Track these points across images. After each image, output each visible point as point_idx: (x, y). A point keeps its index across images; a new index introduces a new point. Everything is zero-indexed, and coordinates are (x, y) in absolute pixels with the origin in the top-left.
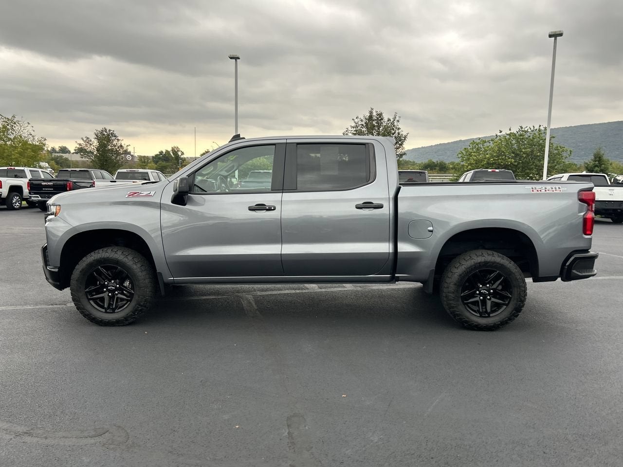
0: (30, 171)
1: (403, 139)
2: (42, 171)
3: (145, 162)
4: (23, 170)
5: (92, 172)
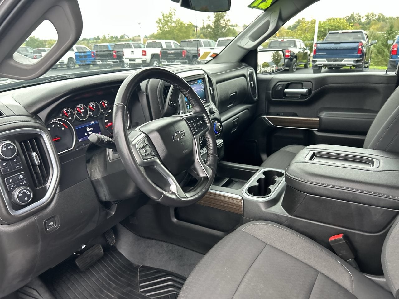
4: (161, 42)
5: (202, 41)
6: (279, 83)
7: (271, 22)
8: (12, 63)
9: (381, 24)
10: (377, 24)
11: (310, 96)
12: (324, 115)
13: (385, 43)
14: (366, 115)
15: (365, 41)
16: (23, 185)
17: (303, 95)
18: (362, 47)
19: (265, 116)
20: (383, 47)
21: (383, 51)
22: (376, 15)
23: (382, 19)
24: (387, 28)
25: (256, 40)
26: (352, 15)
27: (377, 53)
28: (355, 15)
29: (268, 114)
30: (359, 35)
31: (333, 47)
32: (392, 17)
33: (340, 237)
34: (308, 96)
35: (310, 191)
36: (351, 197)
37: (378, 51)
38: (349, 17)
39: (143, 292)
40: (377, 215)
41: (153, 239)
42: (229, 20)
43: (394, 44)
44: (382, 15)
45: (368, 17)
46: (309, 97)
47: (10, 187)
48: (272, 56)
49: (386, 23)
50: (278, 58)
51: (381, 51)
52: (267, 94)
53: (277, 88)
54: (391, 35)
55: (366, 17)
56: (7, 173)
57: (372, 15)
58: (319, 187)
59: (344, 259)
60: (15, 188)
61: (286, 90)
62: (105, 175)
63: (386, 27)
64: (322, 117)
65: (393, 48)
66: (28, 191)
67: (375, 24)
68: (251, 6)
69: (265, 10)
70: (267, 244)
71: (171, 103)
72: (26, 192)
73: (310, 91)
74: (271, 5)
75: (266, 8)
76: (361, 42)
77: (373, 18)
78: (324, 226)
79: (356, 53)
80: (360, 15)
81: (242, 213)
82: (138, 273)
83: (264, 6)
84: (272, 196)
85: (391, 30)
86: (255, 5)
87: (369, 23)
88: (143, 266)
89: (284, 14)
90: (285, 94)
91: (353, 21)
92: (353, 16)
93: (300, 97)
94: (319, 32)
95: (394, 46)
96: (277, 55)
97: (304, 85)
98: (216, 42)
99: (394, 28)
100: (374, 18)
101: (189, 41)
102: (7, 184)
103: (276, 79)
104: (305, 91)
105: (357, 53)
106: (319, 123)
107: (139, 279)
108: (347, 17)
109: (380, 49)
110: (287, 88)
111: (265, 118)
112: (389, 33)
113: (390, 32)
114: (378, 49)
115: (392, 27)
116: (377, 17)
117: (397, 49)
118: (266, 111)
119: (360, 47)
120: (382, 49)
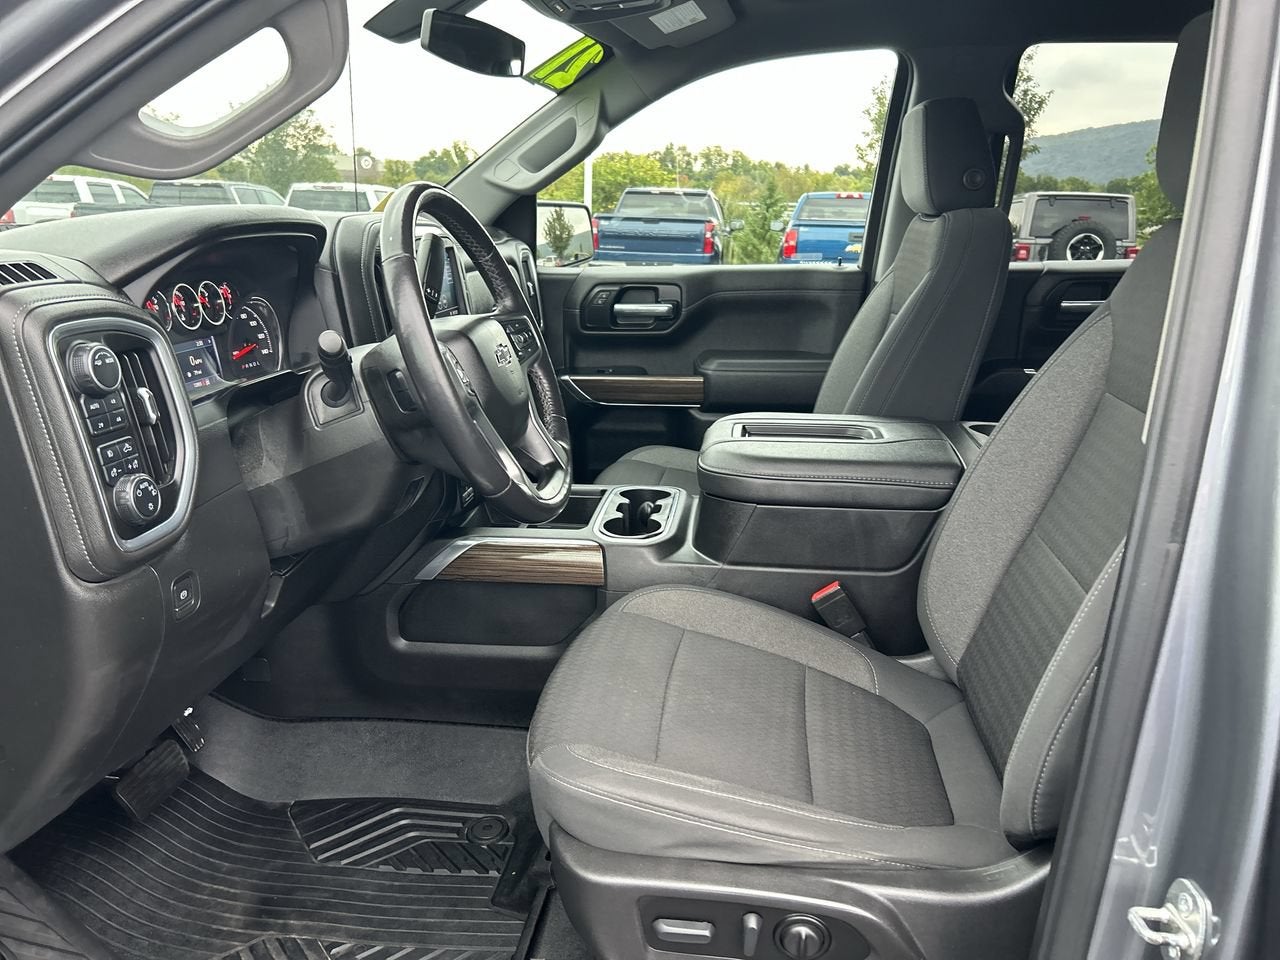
0: (89, 184)
1: (1036, 106)
2: (121, 187)
3: (397, 174)
4: (72, 183)
5: (232, 188)
6: (597, 290)
7: (579, 124)
8: (137, 129)
9: (741, 180)
10: (731, 180)
11: (679, 321)
12: (712, 367)
13: (758, 230)
14: (805, 365)
15: (718, 219)
16: (133, 472)
17: (658, 318)
18: (713, 236)
19: (566, 378)
20: (755, 241)
21: (755, 251)
22: (727, 156)
23: (741, 166)
24: (761, 189)
25: (539, 168)
26: (669, 151)
27: (742, 256)
28: (675, 148)
29: (573, 372)
30: (701, 202)
31: (641, 230)
32: (766, 164)
33: (835, 587)
34: (671, 322)
35: (763, 494)
36: (848, 499)
37: (744, 249)
38: (662, 153)
39: (328, 859)
40: (899, 527)
41: (321, 719)
42: (317, 129)
43: (788, 230)
44: (742, 156)
45: (707, 157)
46: (676, 324)
47: (109, 471)
48: (546, 229)
49: (754, 179)
50: (561, 233)
51: (751, 251)
52: (568, 317)
53: (595, 302)
54: (771, 210)
55: (704, 160)
56: (100, 432)
57: (719, 155)
58: (782, 485)
59: (846, 633)
60: (119, 475)
61: (617, 307)
62: (299, 470)
63: (754, 189)
64: (710, 372)
65: (787, 241)
66: (152, 487)
67: (728, 179)
68: (532, 76)
69: (560, 92)
70: (684, 630)
71: (429, 291)
72: (150, 488)
73: (677, 308)
74: (576, 82)
75: (564, 86)
76: (709, 222)
77: (720, 162)
78: (795, 574)
79: (699, 250)
80: (688, 151)
81: (603, 580)
82: (290, 822)
83: (561, 80)
84: (667, 531)
85: (771, 197)
86: (541, 74)
87: (710, 177)
88: (298, 804)
89: (613, 108)
90: (614, 316)
91: (673, 166)
92: (672, 153)
93: (651, 324)
94: (596, 189)
95: (788, 235)
96: (559, 225)
97: (660, 292)
98: (284, 197)
99: (777, 192)
100: (723, 164)
101: (183, 185)
102: (102, 463)
103: (590, 278)
104: (663, 308)
105: (704, 252)
106: (704, 388)
107: (299, 836)
108: (655, 154)
109: (748, 245)
110: (618, 301)
111: (567, 381)
112: (766, 204)
113: (768, 202)
114: (744, 244)
115: (772, 189)
116: (730, 161)
117: (797, 243)
118: (568, 366)
119: (708, 235)
120: (754, 247)
